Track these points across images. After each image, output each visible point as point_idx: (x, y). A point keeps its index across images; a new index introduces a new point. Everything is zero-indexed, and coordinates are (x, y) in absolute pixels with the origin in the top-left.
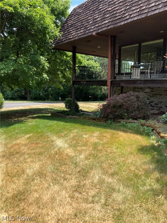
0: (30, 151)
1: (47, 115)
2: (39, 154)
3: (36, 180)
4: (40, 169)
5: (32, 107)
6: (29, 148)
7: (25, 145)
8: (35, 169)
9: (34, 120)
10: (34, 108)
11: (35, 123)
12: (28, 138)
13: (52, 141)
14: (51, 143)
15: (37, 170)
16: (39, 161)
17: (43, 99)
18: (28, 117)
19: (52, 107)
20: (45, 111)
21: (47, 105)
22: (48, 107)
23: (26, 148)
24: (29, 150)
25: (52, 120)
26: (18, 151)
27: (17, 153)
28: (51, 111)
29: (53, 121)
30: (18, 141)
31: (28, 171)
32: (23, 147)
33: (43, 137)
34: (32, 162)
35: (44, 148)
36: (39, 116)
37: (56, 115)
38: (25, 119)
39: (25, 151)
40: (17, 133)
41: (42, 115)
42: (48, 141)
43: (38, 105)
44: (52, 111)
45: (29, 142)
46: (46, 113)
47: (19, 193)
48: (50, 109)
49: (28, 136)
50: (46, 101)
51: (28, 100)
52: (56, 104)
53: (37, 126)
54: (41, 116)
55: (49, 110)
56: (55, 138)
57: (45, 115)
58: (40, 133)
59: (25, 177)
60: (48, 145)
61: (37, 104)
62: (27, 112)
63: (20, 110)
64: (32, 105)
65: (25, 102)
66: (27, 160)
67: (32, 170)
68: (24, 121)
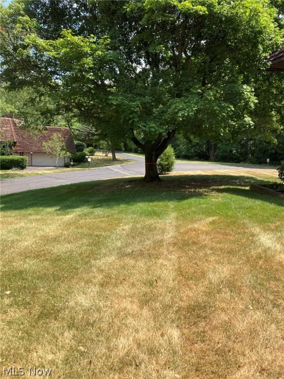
0: (214, 245)
1: (243, 188)
2: (229, 252)
3: (223, 293)
4: (230, 277)
5: (218, 172)
6: (212, 239)
7: (207, 233)
8: (222, 276)
9: (220, 194)
10: (220, 174)
11: (222, 200)
12: (211, 223)
13: (253, 235)
14: (250, 238)
15: (226, 277)
16: (229, 263)
17: (236, 159)
18: (211, 188)
19: (253, 175)
20: (240, 181)
21: (243, 171)
22: (246, 175)
23: (208, 238)
24: (212, 242)
25: (252, 198)
26: (196, 241)
27: (194, 243)
28: (250, 182)
29: (253, 200)
30: (196, 226)
31: (211, 275)
32: (204, 237)
33: (236, 225)
34: (218, 262)
35: (238, 244)
36: (229, 188)
37: (260, 190)
38: (205, 191)
39: (206, 242)
40: (195, 212)
41: (235, 187)
42: (245, 233)
43: (227, 170)
44: (252, 181)
45: (212, 230)
46: (240, 185)
47: (197, 306)
48: (248, 178)
49: (211, 219)
50: (241, 164)
51: (211, 161)
52: (260, 170)
53: (226, 205)
54: (233, 188)
55: (247, 180)
56: (258, 231)
57: (240, 187)
58: (231, 217)
59: (206, 283)
60: (245, 240)
61: (225, 168)
62: (209, 180)
63: (199, 175)
64: (218, 169)
65: (206, 163)
66: (210, 258)
67: (217, 275)
68: (205, 195)
